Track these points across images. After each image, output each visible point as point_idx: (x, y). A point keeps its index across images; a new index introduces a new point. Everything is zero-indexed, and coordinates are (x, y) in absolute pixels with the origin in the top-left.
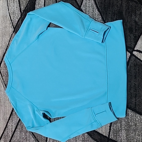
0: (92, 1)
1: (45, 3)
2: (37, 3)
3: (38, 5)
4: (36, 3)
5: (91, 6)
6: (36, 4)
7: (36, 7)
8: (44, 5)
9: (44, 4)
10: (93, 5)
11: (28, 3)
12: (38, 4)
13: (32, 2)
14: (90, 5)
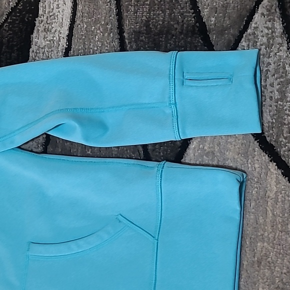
0: (279, 50)
1: (71, 29)
2: (39, 26)
3: (42, 35)
4: (37, 22)
5: (273, 71)
6: (35, 31)
7: (35, 40)
8: (66, 38)
9: (67, 32)
10: (284, 68)
11: (6, 20)
12: (46, 30)
13: (22, 20)
14: (272, 67)
